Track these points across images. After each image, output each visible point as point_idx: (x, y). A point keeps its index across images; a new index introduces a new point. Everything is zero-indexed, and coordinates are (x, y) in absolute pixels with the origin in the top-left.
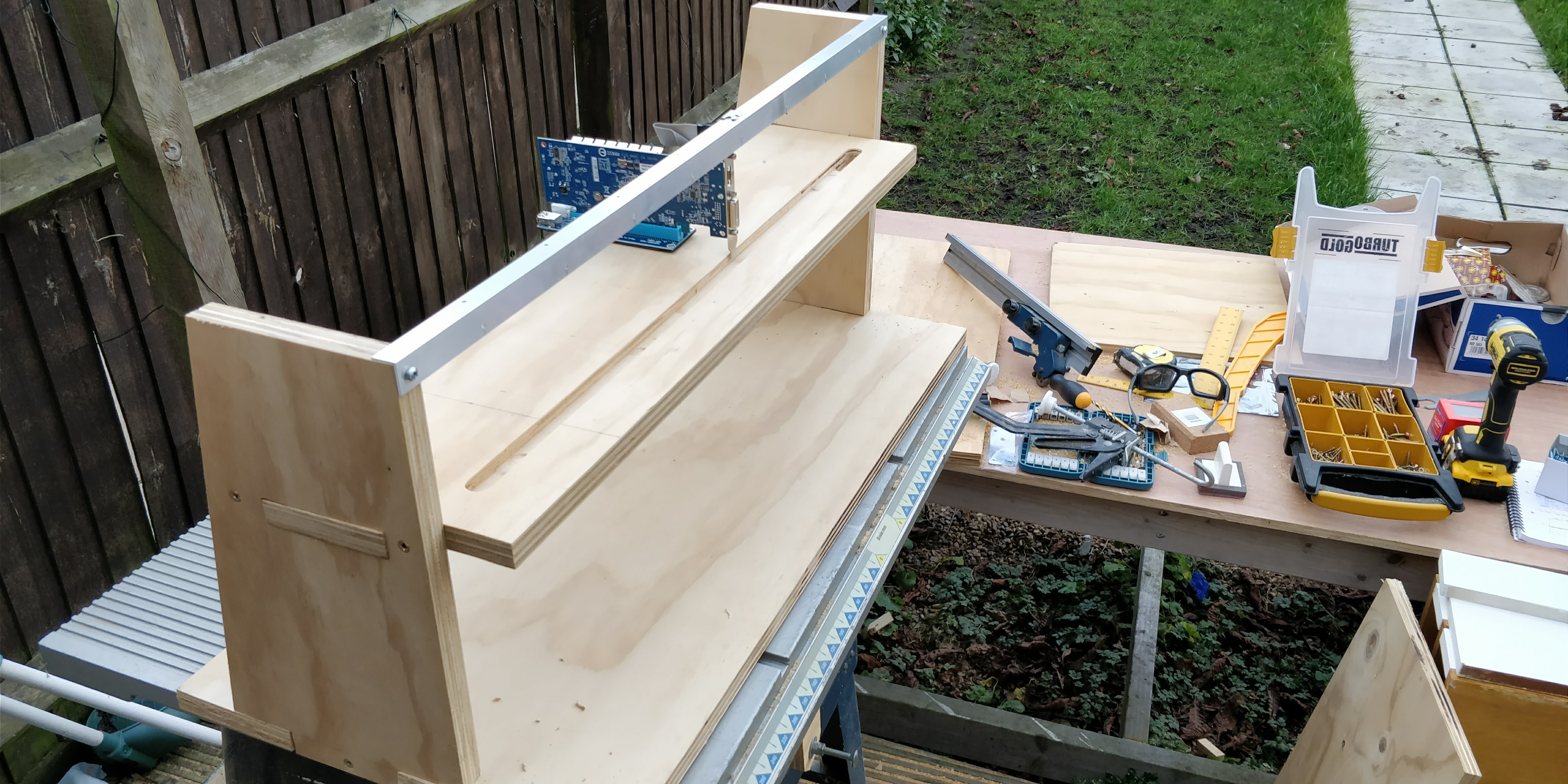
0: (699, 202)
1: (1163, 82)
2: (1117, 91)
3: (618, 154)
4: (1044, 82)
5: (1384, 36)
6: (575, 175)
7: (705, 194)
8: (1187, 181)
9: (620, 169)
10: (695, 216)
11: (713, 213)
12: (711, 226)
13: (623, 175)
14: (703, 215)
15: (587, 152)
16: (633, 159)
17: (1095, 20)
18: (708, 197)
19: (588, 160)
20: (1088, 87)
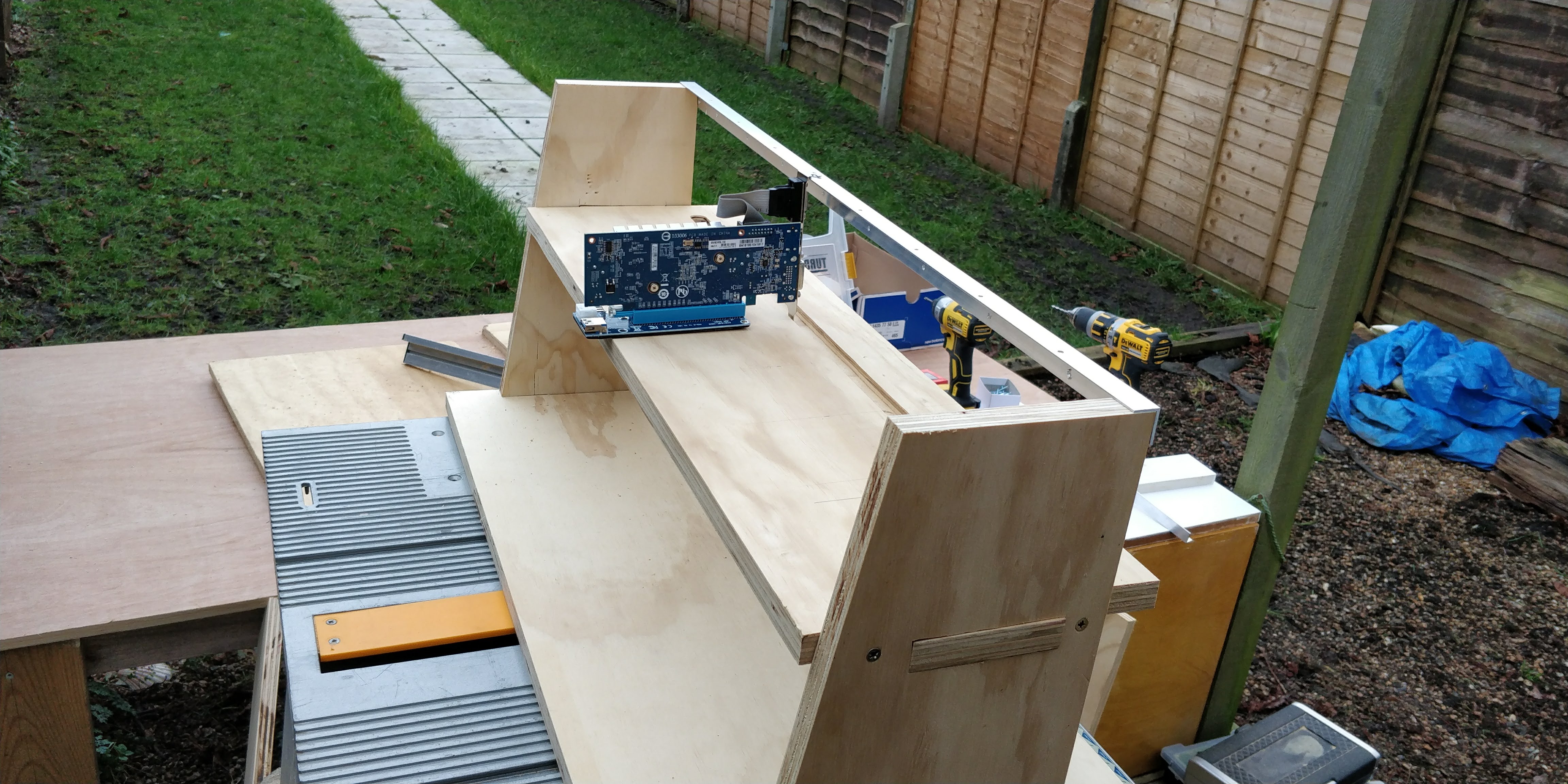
0: (770, 269)
1: (288, 183)
2: (248, 196)
3: (685, 235)
4: (163, 197)
5: (453, 121)
6: (626, 268)
7: (777, 260)
8: (382, 270)
9: (685, 251)
10: (764, 285)
11: (784, 279)
12: (779, 293)
13: (688, 257)
14: (773, 283)
15: (647, 239)
16: (702, 238)
17: (171, 131)
18: (781, 263)
19: (648, 248)
20: (215, 196)
